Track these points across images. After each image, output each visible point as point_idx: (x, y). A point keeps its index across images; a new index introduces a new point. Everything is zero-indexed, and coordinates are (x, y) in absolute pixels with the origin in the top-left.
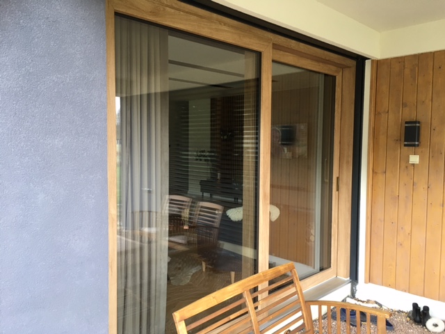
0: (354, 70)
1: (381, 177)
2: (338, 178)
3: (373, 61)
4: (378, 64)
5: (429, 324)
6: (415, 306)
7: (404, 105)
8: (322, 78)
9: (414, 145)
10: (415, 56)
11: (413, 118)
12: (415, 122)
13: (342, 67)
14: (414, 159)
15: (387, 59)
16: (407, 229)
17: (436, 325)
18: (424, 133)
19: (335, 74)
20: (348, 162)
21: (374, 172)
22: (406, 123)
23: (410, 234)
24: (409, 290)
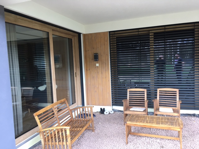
0: (77, 37)
1: (89, 71)
2: (76, 73)
3: (83, 34)
4: (84, 35)
5: (105, 113)
6: (101, 109)
7: (93, 48)
8: (67, 39)
9: (97, 61)
10: (95, 33)
11: (96, 52)
12: (97, 54)
13: (74, 36)
14: (97, 65)
15: (87, 34)
16: (97, 86)
17: (107, 113)
18: (99, 57)
19: (71, 38)
20: (78, 67)
21: (86, 70)
22: (94, 54)
23: (98, 88)
24: (99, 105)
